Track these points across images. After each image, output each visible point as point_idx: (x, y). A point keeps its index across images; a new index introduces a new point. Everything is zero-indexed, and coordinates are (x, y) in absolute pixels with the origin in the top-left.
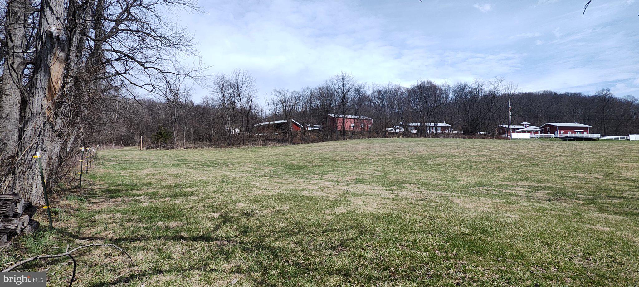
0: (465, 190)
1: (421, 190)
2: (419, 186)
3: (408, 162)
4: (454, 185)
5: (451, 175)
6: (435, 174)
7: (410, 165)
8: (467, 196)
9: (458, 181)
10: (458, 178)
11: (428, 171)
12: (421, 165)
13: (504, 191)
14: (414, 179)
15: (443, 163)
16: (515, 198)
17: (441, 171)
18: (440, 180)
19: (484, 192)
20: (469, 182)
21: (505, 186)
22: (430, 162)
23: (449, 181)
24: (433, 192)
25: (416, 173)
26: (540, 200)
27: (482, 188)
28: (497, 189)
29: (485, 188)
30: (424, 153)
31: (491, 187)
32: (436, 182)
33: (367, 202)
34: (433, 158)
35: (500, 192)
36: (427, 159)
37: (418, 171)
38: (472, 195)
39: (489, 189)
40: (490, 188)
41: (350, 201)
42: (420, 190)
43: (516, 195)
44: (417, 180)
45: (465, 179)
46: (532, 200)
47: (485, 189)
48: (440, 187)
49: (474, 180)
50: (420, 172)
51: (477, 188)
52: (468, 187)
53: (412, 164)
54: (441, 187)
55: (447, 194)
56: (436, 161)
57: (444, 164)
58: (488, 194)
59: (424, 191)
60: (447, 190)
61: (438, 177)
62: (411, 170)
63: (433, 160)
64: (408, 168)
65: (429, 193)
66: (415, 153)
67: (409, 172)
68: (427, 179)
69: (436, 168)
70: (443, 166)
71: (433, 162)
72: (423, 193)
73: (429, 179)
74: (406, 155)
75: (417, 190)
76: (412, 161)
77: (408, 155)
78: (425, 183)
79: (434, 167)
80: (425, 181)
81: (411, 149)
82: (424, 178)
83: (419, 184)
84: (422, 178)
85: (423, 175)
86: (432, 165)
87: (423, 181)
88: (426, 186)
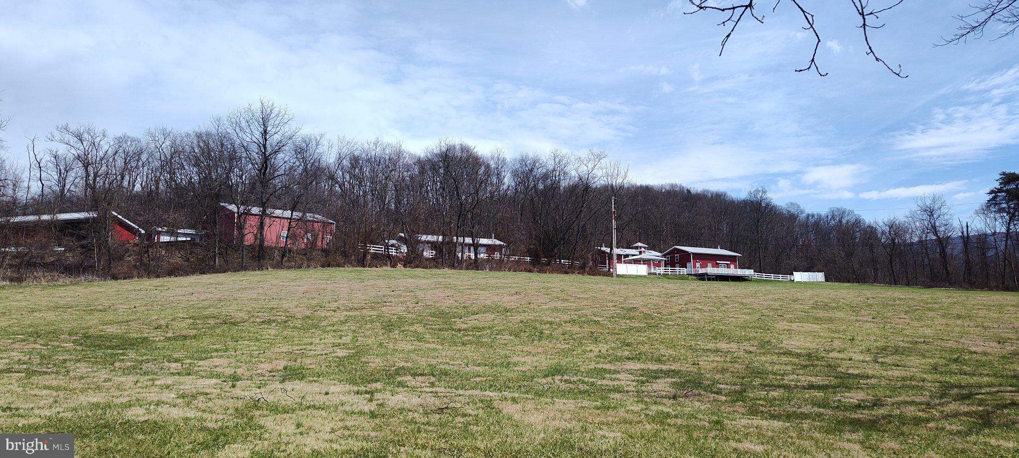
0: (526, 384)
1: (438, 389)
2: (433, 379)
3: (412, 324)
4: (506, 374)
5: (502, 352)
6: (469, 352)
7: (416, 332)
8: (530, 396)
9: (515, 365)
10: (515, 359)
11: (455, 344)
12: (440, 330)
13: (599, 383)
14: (423, 362)
15: (488, 325)
16: (618, 396)
17: (483, 345)
18: (479, 365)
19: (563, 386)
20: (536, 367)
21: (600, 373)
22: (459, 324)
23: (496, 366)
24: (461, 392)
25: (429, 349)
26: (658, 398)
27: (560, 377)
28: (586, 379)
29: (566, 377)
30: (449, 302)
31: (576, 374)
32: (471, 368)
34: (468, 314)
35: (593, 384)
36: (454, 317)
37: (433, 346)
38: (539, 394)
39: (572, 379)
40: (575, 378)
42: (434, 390)
43: (618, 390)
44: (430, 365)
45: (529, 359)
46: (646, 399)
47: (565, 381)
48: (478, 379)
49: (545, 362)
50: (438, 347)
51: (549, 379)
52: (533, 377)
53: (420, 328)
54: (480, 379)
55: (491, 394)
56: (472, 322)
57: (489, 328)
58: (570, 391)
59: (442, 389)
60: (491, 386)
61: (475, 357)
62: (418, 344)
63: (466, 319)
64: (412, 339)
65: (453, 394)
66: (430, 304)
67: (414, 346)
68: (452, 362)
69: (471, 338)
70: (486, 332)
71: (467, 324)
72: (439, 394)
73: (455, 362)
74: (408, 307)
75: (428, 390)
76: (421, 322)
77: (414, 308)
78: (446, 372)
79: (468, 334)
80: (447, 367)
81: (420, 294)
82: (444, 361)
83: (434, 376)
84: (441, 360)
85: (444, 354)
86: (464, 330)
87: (443, 367)
88: (448, 379)
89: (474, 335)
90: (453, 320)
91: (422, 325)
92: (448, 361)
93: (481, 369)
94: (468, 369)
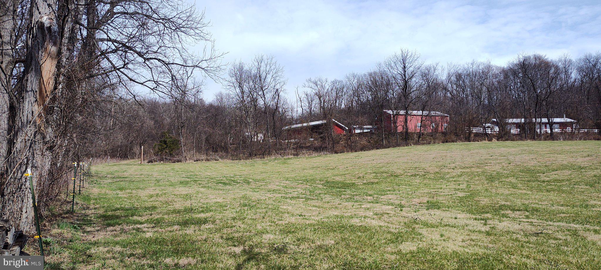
1: (532, 220)
2: (527, 213)
3: (507, 177)
4: (585, 212)
5: (580, 198)
6: (553, 196)
7: (511, 182)
9: (593, 206)
10: (592, 202)
11: (541, 190)
12: (529, 181)
14: (518, 203)
15: (566, 178)
17: (563, 191)
18: (562, 205)
22: (543, 177)
23: (577, 206)
24: (551, 223)
25: (521, 193)
30: (533, 163)
33: (447, 236)
34: (549, 171)
36: (539, 173)
37: (524, 191)
41: (421, 234)
42: (529, 220)
44: (523, 204)
48: (563, 215)
50: (528, 192)
53: (514, 180)
55: (576, 226)
56: (553, 176)
57: (567, 180)
59: (536, 221)
60: (574, 221)
61: (558, 200)
62: (513, 190)
63: (548, 174)
64: (509, 187)
65: (544, 224)
66: (519, 164)
67: (510, 192)
68: (540, 203)
69: (553, 187)
70: (565, 183)
71: (549, 177)
72: (534, 224)
73: (543, 203)
74: (503, 166)
75: (525, 220)
76: (514, 176)
77: (508, 167)
78: (537, 209)
79: (551, 184)
80: (537, 206)
81: (511, 158)
82: (534, 202)
83: (528, 211)
84: (532, 201)
85: (533, 197)
86: (547, 181)
87: (534, 206)
88: (539, 214)
89: (555, 185)
90: (538, 175)
91: (515, 178)
92: (537, 202)
93: (564, 209)
94: (554, 208)
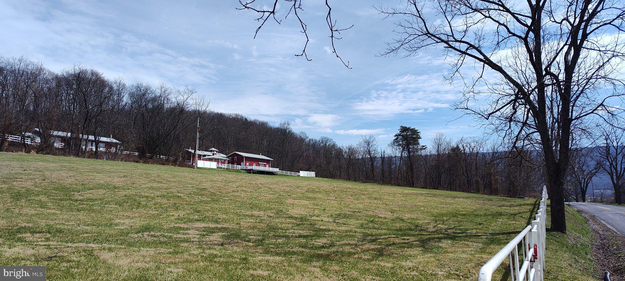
0: (122, 238)
1: (51, 243)
2: (48, 235)
3: (38, 195)
4: (108, 231)
5: (108, 216)
6: (82, 216)
7: (40, 201)
8: (123, 247)
9: (116, 225)
10: (117, 221)
11: (72, 210)
12: (61, 200)
13: (175, 236)
14: (43, 223)
15: (99, 197)
16: (186, 244)
17: (94, 211)
18: (88, 225)
19: (149, 239)
20: (131, 226)
21: (177, 230)
22: (77, 196)
23: (102, 226)
24: (70, 244)
25: (49, 214)
26: (211, 245)
27: (148, 233)
28: (166, 234)
29: (152, 233)
30: (70, 181)
31: (160, 231)
32: (82, 227)
34: (84, 189)
35: (170, 237)
36: (74, 191)
37: (53, 211)
38: (130, 245)
39: (156, 234)
40: (159, 234)
42: (47, 243)
43: (187, 241)
44: (48, 225)
45: (127, 221)
46: (204, 246)
47: (152, 236)
48: (85, 235)
49: (139, 223)
50: (57, 212)
51: (140, 234)
52: (128, 233)
53: (44, 198)
54: (87, 235)
55: (93, 246)
56: (88, 195)
57: (100, 199)
58: (154, 242)
59: (55, 243)
60: (95, 240)
61: (86, 220)
62: (41, 210)
63: (83, 193)
64: (36, 206)
65: (63, 246)
66: (55, 181)
67: (36, 212)
68: (66, 223)
69: (85, 206)
70: (97, 202)
71: (83, 196)
72: (51, 247)
73: (70, 223)
74: (36, 182)
75: (42, 243)
76: (45, 194)
77: (41, 183)
78: (61, 230)
79: (83, 204)
80: (62, 227)
81: (47, 174)
82: (61, 222)
83: (50, 233)
84: (58, 222)
85: (61, 217)
86: (80, 200)
87: (59, 227)
88: (61, 236)
89: (87, 204)
90: (72, 193)
91: (46, 196)
92: (64, 222)
93: (89, 228)
94: (79, 228)
